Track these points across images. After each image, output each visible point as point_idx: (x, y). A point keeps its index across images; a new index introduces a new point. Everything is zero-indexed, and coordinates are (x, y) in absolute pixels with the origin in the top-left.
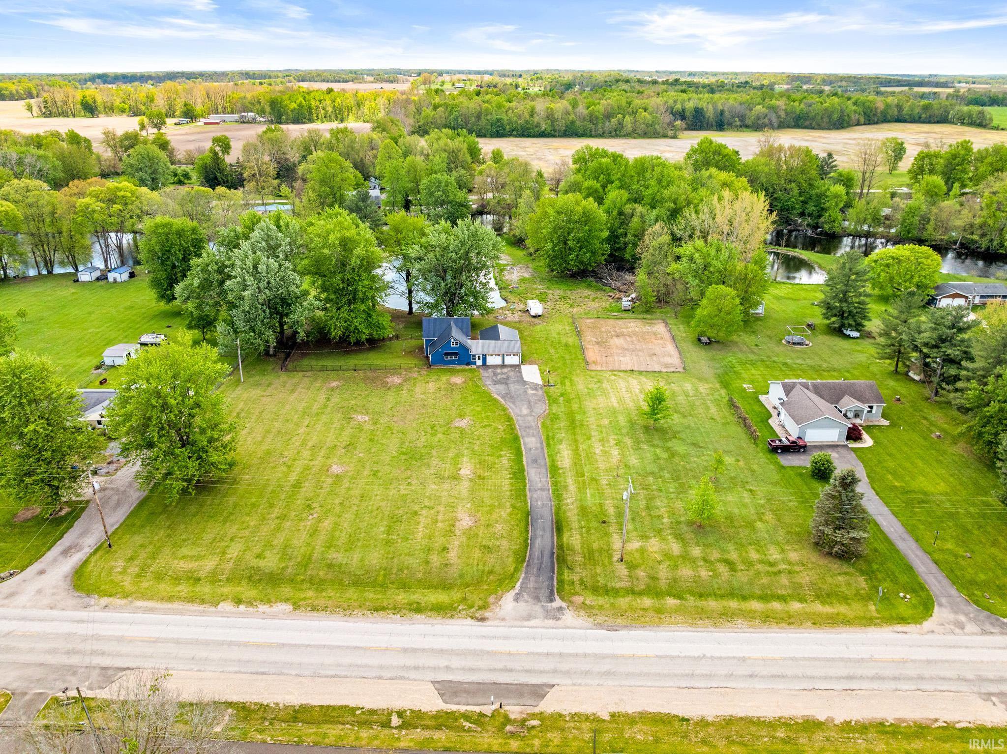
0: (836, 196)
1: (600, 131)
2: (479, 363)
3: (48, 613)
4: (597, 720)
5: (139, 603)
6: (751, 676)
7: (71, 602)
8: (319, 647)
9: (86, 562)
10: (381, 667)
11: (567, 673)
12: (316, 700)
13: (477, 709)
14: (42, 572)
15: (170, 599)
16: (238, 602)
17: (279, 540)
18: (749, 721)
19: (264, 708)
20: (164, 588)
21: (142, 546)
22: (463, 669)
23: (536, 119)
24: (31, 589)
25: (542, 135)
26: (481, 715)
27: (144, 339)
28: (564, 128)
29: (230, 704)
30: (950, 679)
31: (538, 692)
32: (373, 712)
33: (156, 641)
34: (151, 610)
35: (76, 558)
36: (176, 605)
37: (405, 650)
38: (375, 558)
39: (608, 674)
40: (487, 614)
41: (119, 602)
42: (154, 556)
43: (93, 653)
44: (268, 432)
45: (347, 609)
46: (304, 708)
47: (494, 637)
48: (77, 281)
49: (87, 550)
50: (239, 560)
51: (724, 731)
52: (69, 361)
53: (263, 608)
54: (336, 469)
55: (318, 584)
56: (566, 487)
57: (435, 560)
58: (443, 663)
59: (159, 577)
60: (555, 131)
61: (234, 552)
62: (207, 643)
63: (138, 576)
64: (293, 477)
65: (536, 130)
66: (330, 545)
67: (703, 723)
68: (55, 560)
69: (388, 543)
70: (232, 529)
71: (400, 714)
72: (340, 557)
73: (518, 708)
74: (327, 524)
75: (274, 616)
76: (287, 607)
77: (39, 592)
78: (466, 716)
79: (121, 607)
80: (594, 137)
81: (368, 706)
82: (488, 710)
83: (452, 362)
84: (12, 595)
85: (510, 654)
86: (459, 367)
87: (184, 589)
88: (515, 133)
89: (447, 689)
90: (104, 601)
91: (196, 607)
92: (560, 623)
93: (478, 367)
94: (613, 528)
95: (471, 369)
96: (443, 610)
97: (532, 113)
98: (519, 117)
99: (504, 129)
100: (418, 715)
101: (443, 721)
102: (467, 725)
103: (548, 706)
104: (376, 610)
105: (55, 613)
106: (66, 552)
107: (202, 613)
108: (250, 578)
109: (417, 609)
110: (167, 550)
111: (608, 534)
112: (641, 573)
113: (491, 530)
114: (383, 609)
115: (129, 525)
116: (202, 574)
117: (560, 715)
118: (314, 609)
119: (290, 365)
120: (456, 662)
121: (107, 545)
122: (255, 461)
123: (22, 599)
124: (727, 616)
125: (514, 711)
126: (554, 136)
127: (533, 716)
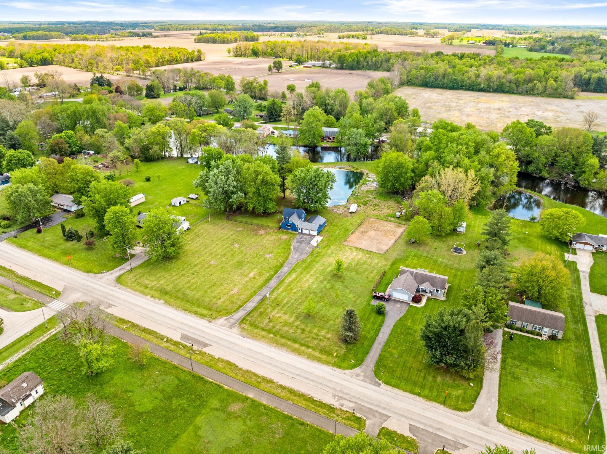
0: (593, 166)
1: (520, 90)
2: (300, 231)
3: (106, 285)
4: (214, 358)
5: (128, 290)
6: (268, 363)
7: (113, 284)
8: (162, 315)
9: (123, 274)
10: (173, 325)
11: (218, 344)
12: (151, 328)
13: (186, 344)
14: (111, 274)
15: (136, 291)
16: (152, 296)
17: (176, 282)
18: (254, 374)
19: (138, 326)
20: (138, 287)
21: (140, 273)
22: (193, 333)
23: (480, 80)
24: (106, 278)
25: (481, 90)
26: (187, 346)
27: (191, 196)
28: (496, 87)
29: (131, 322)
30: (330, 387)
31: (206, 345)
32: (162, 336)
33: (126, 301)
34: (130, 292)
35: (123, 272)
36: (137, 293)
37: (182, 323)
38: (198, 295)
39: (229, 348)
40: (213, 321)
41: (124, 288)
42: (141, 277)
43: (111, 300)
44: (202, 243)
45: (177, 307)
46: (147, 329)
47: (209, 328)
48: (188, 162)
49: (126, 270)
50: (161, 285)
51: (244, 373)
52: (162, 201)
53: (157, 300)
54: (212, 263)
55: (176, 298)
56: (279, 289)
57: (214, 301)
58: (189, 330)
59: (138, 284)
60: (490, 88)
61: (162, 282)
62: (136, 305)
63: (134, 282)
64: (197, 262)
65: (478, 86)
66: (189, 288)
67: (241, 369)
68: (117, 271)
69: (206, 291)
70: (167, 275)
71: (167, 338)
72: (188, 292)
73: (197, 347)
74: (193, 281)
75: (158, 303)
76: (163, 302)
77: (108, 279)
78: (182, 345)
79: (124, 289)
80: (515, 94)
81: (161, 334)
82: (189, 345)
83: (289, 229)
84: (101, 278)
85: (208, 333)
86: (291, 231)
87: (142, 289)
88: (464, 88)
89: (184, 337)
90: (121, 286)
91: (141, 295)
92: (231, 330)
93: (299, 233)
94: (279, 308)
95: (295, 234)
96: (202, 316)
97: (478, 76)
98: (469, 78)
99: (458, 85)
100: (171, 340)
101: (176, 344)
102: (181, 347)
103: (204, 350)
104: (185, 310)
105: (108, 286)
106: (120, 270)
107: (141, 297)
108: (160, 291)
109: (196, 313)
110: (145, 276)
111: (274, 309)
112: (271, 324)
113: (240, 297)
114: (187, 310)
115: (140, 266)
116: (149, 286)
117: (206, 353)
118: (169, 305)
119: (231, 217)
120: (193, 331)
121: (131, 271)
122: (191, 253)
123: (103, 280)
124: (283, 345)
125: (195, 347)
126: (488, 91)
127: (198, 350)
